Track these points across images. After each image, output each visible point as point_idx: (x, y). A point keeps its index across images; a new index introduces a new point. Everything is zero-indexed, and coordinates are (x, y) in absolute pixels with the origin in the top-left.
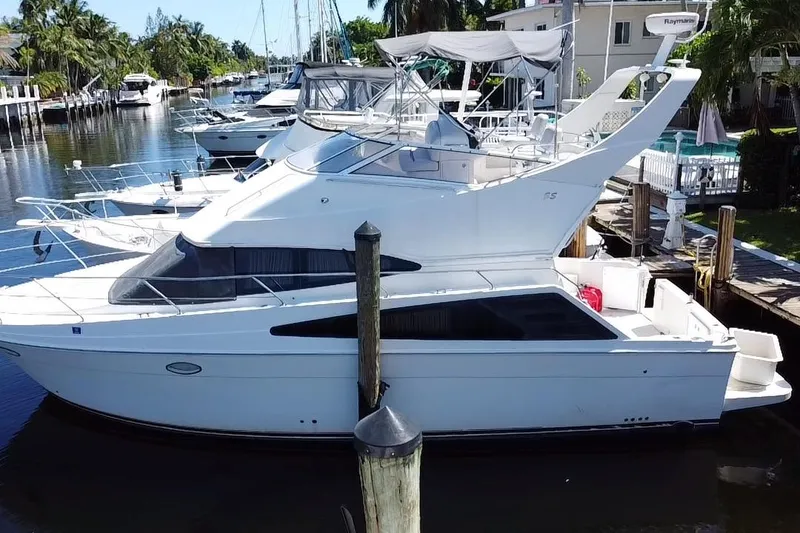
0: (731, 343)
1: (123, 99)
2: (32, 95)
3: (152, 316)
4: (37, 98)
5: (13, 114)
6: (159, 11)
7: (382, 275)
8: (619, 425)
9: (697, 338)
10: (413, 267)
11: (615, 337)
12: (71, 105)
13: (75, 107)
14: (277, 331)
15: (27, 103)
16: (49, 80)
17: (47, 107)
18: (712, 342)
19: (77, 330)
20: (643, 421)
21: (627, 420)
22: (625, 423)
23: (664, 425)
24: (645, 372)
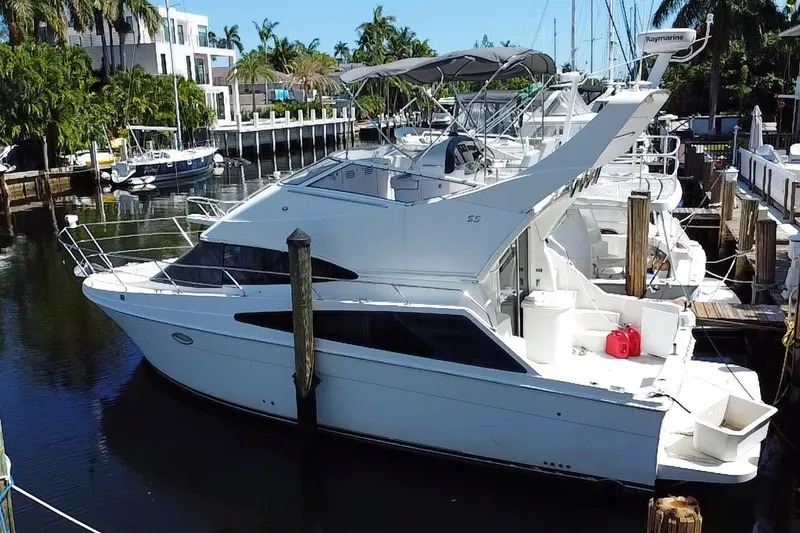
0: (656, 400)
1: (435, 120)
2: (349, 116)
3: (164, 292)
4: (353, 119)
5: (330, 133)
6: (485, 38)
7: (314, 281)
8: (539, 468)
9: (619, 388)
10: (350, 275)
11: (525, 371)
12: (383, 125)
13: (387, 127)
14: (240, 317)
15: (344, 123)
16: (368, 103)
17: (364, 127)
18: (632, 395)
19: (122, 297)
20: (565, 469)
21: (546, 463)
22: (545, 466)
23: (589, 479)
24: (559, 414)
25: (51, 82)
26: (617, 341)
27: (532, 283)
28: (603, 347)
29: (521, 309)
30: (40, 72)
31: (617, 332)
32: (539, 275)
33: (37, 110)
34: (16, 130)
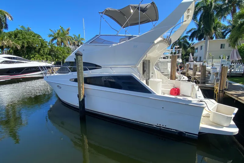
0: (201, 103)
11: (151, 93)
20: (164, 126)
21: (158, 124)
22: (158, 125)
23: (173, 130)
24: (163, 108)
25: (63, 52)
26: (174, 91)
27: (151, 76)
28: (169, 93)
29: (148, 82)
30: (61, 50)
31: (173, 89)
32: (152, 74)
33: (61, 57)
34: (57, 60)
